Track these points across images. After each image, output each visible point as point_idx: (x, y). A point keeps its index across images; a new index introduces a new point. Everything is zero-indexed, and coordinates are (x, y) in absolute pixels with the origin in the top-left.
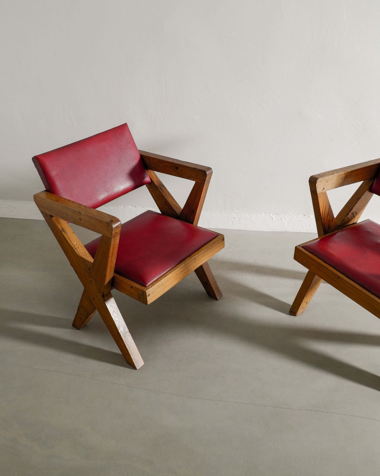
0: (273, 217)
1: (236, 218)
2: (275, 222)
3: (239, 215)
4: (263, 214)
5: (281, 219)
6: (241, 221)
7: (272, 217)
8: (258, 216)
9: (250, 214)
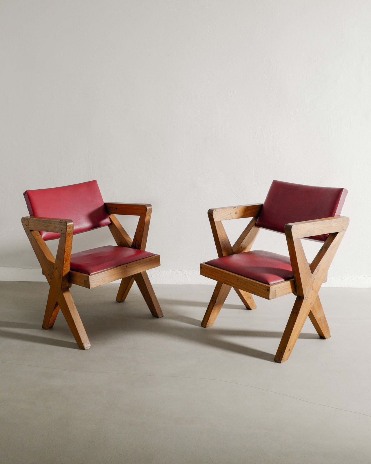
2: (180, 277)
5: (185, 274)
8: (167, 272)
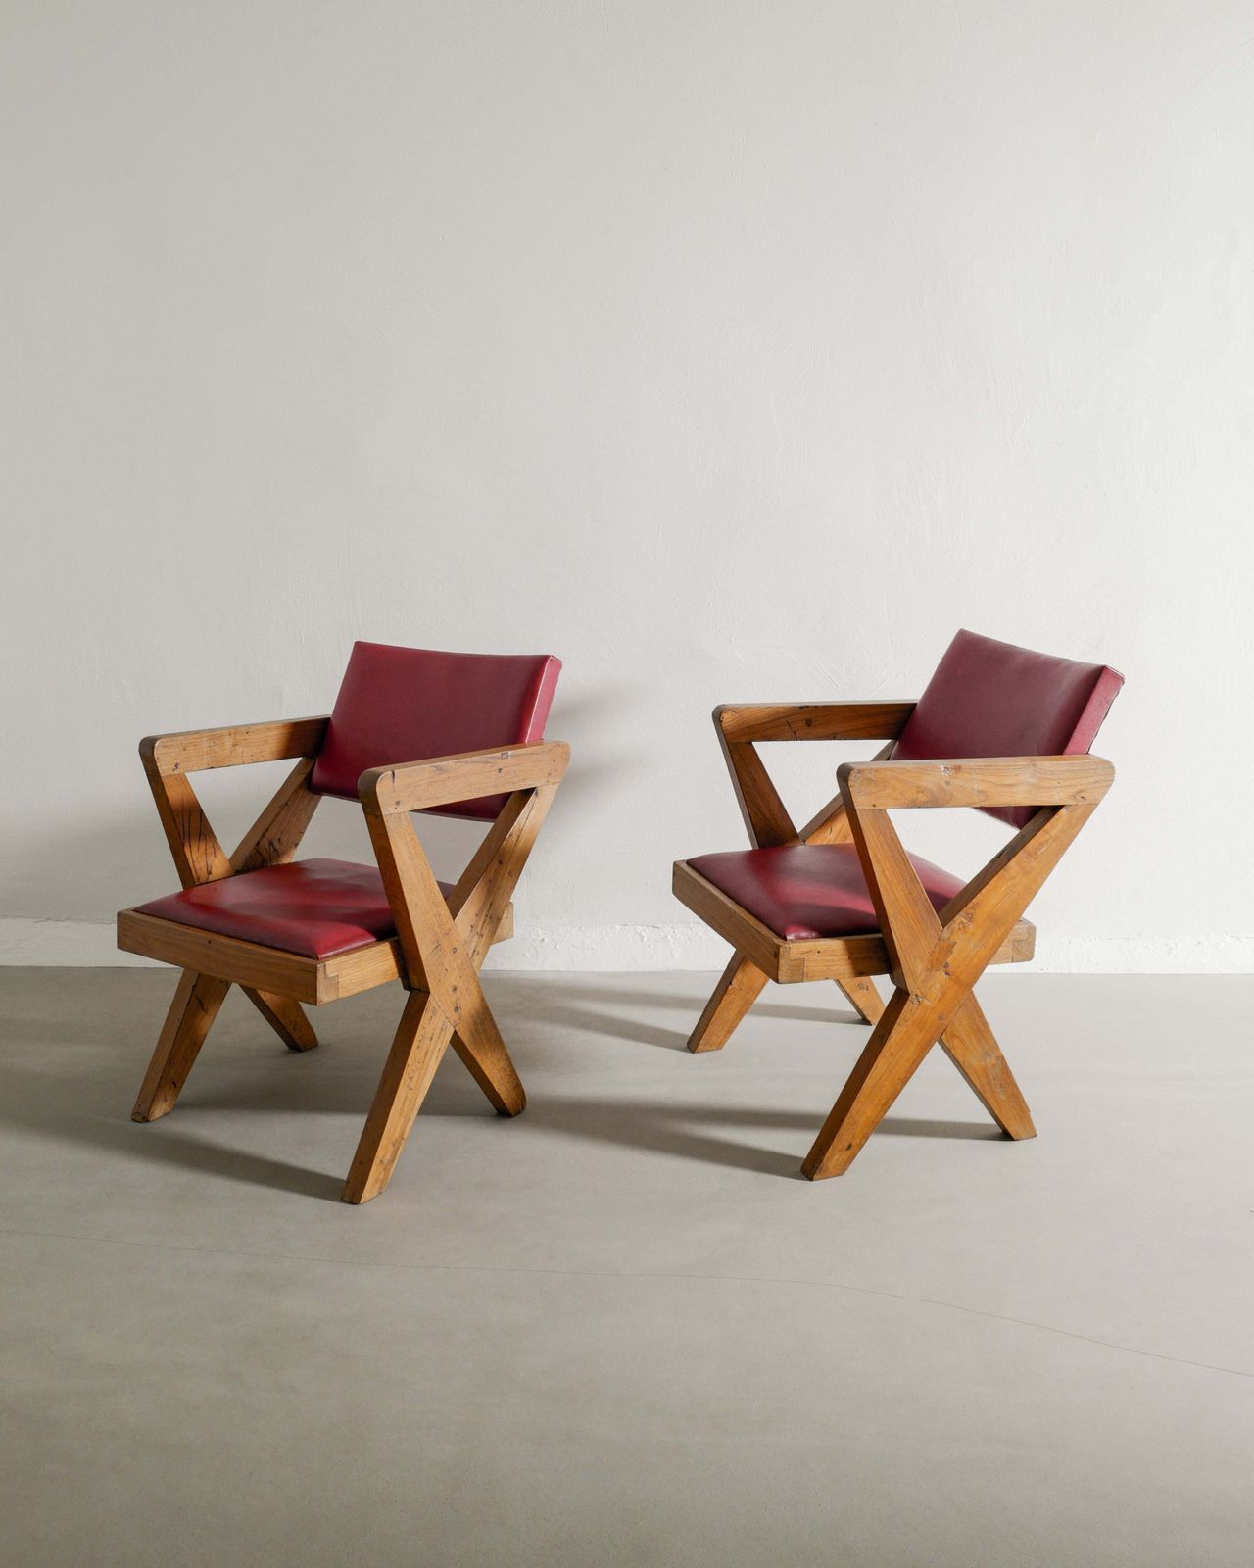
0: (643, 933)
1: (546, 940)
3: (553, 933)
4: (618, 927)
6: (558, 947)
7: (640, 934)
8: (605, 932)
9: (583, 929)
